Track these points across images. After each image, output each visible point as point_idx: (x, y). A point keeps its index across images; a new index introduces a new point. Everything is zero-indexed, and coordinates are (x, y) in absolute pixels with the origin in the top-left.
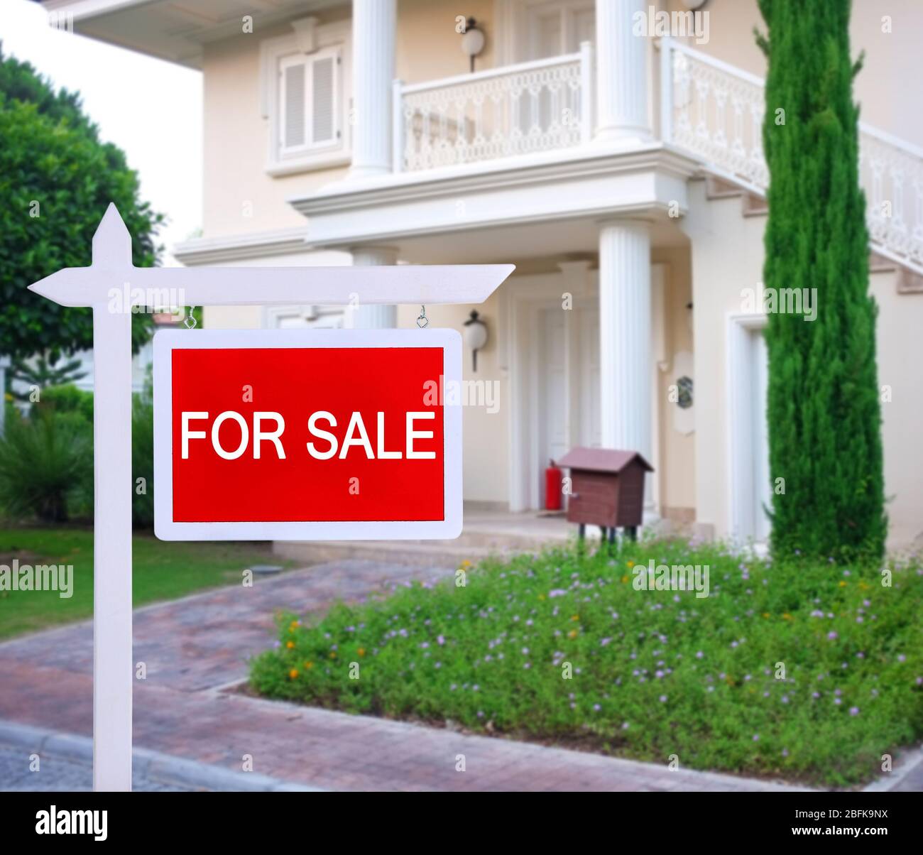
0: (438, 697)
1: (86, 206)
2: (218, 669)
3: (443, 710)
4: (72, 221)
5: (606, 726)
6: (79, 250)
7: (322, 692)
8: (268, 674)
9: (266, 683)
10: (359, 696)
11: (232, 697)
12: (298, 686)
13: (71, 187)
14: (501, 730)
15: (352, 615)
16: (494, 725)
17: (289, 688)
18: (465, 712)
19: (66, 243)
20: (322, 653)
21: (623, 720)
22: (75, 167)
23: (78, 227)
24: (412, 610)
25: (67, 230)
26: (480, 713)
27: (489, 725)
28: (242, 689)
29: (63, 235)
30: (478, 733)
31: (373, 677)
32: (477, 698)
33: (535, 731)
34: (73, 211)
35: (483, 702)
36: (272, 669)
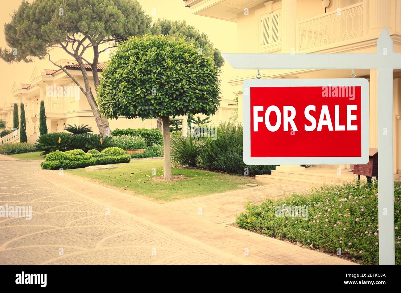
0: (294, 234)
1: (197, 68)
2: (228, 217)
3: (296, 238)
4: (192, 73)
5: (353, 251)
6: (195, 82)
7: (257, 228)
8: (241, 220)
9: (240, 223)
10: (269, 231)
11: (229, 226)
12: (249, 225)
13: (192, 63)
14: (315, 248)
15: (271, 202)
16: (313, 246)
17: (247, 226)
18: (303, 240)
19: (191, 80)
20: (259, 214)
21: (360, 249)
22: (193, 56)
23: (194, 75)
24: (292, 202)
25: (191, 76)
26: (308, 241)
27: (311, 245)
28: (233, 225)
29: (190, 78)
30: (307, 248)
31: (274, 224)
32: (307, 235)
33: (327, 250)
34: (193, 70)
35: (310, 237)
36: (242, 219)
